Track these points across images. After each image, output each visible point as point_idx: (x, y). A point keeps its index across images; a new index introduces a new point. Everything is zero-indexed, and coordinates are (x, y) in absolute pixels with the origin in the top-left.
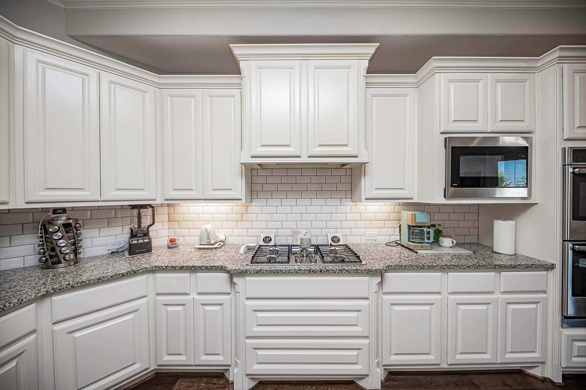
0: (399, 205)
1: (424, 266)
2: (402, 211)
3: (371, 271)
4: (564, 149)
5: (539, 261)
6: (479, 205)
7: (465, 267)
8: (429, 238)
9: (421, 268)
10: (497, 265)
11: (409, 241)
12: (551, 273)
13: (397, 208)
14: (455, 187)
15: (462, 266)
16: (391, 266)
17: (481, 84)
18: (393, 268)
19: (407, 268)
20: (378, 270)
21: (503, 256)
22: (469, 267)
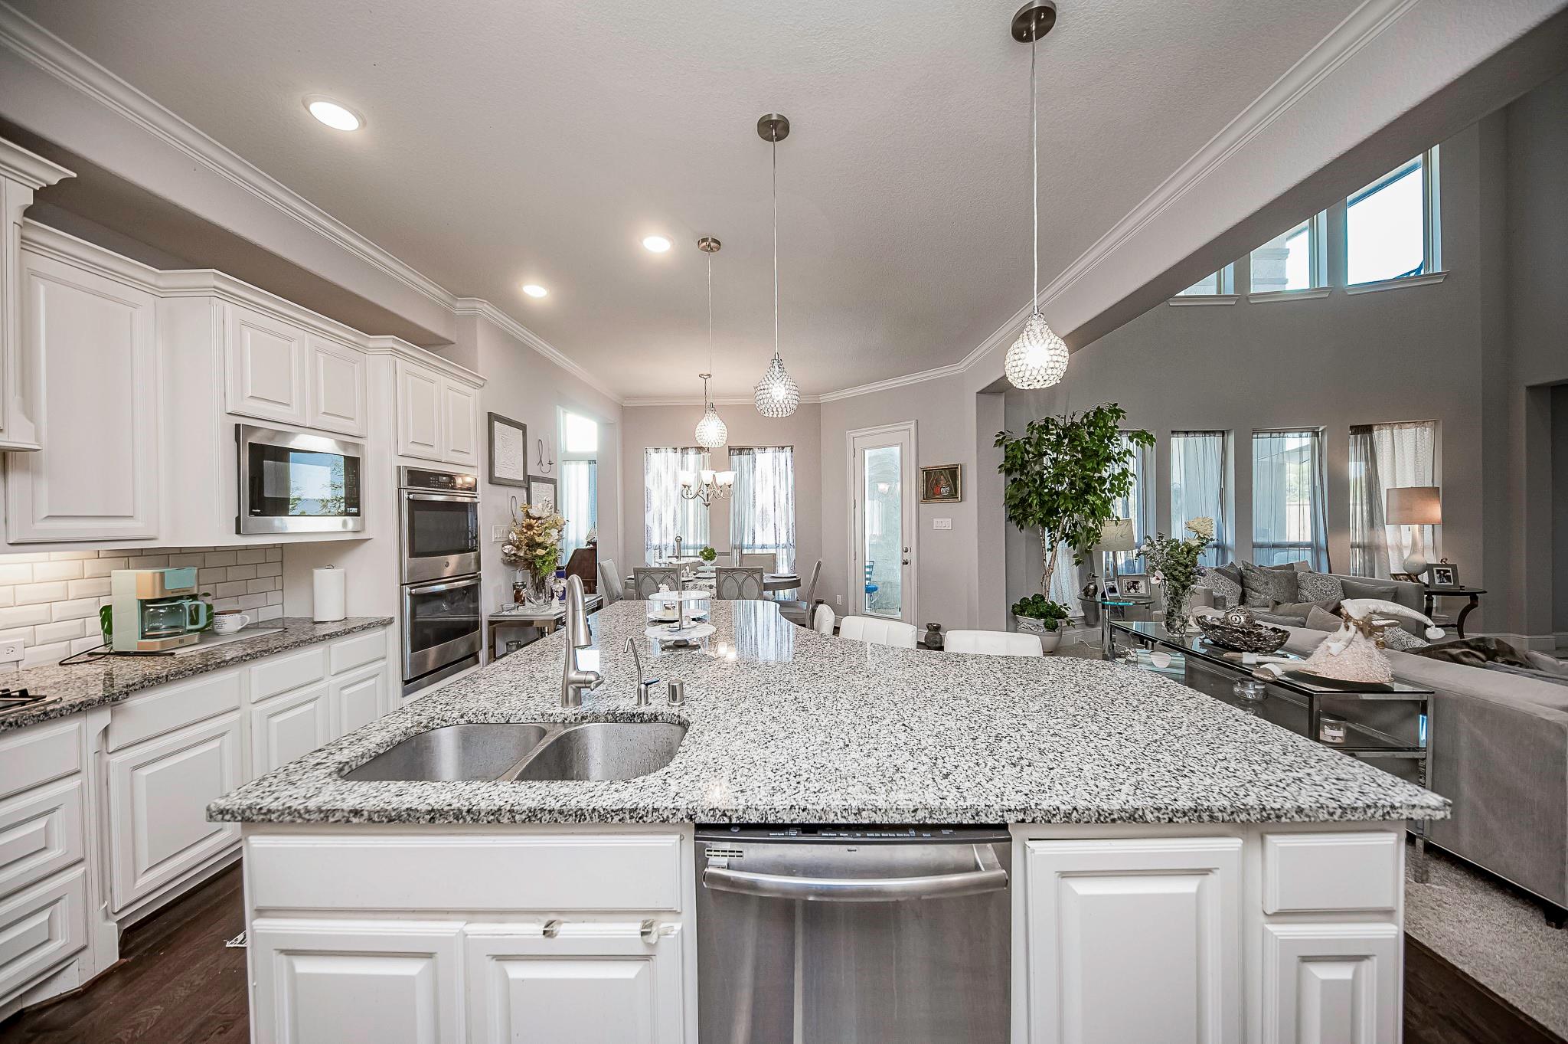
0: (99, 558)
1: (207, 665)
2: (113, 571)
3: (90, 704)
4: (399, 468)
5: (376, 618)
6: (284, 547)
7: (280, 649)
8: (194, 622)
9: (201, 672)
10: (326, 635)
11: (144, 637)
12: (389, 628)
13: (91, 567)
14: (257, 514)
15: (276, 648)
16: (134, 684)
17: (294, 345)
18: (137, 687)
19: (172, 678)
20: (107, 698)
21: (329, 624)
22: (286, 647)
